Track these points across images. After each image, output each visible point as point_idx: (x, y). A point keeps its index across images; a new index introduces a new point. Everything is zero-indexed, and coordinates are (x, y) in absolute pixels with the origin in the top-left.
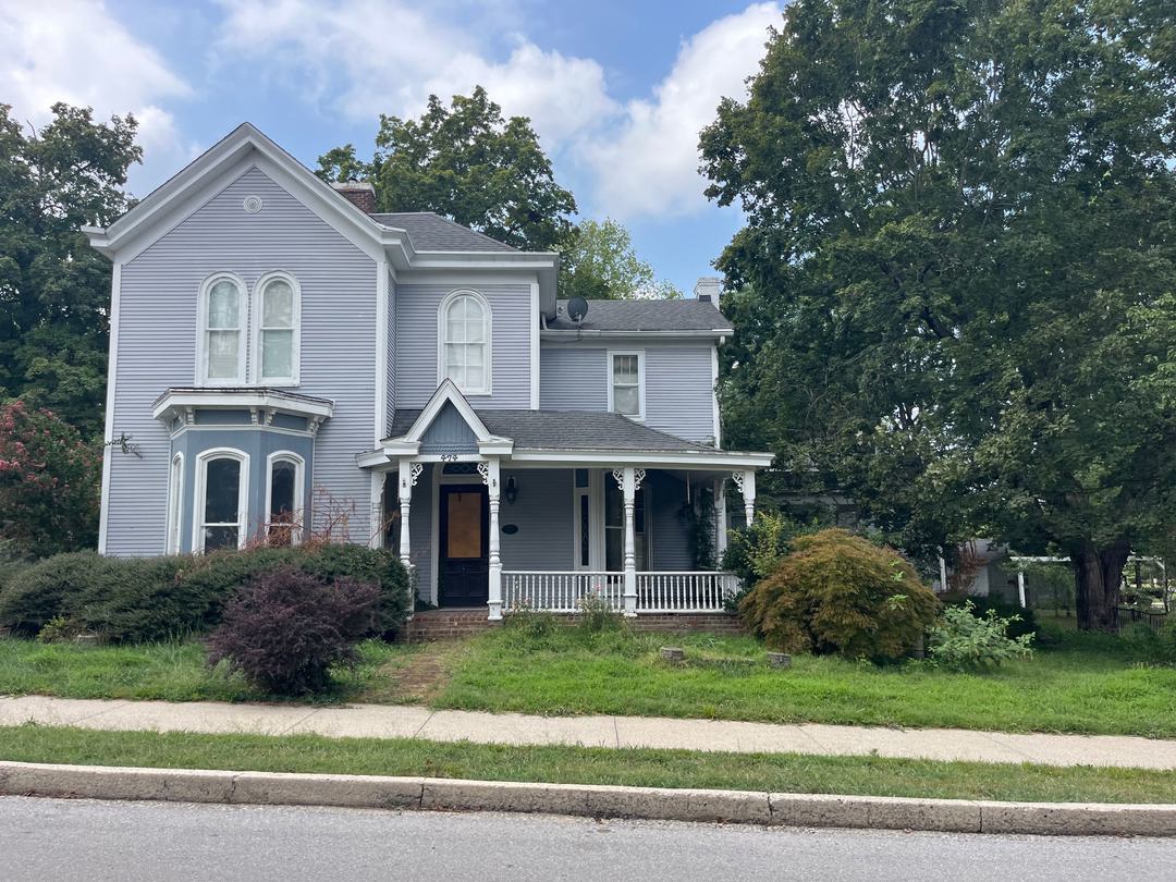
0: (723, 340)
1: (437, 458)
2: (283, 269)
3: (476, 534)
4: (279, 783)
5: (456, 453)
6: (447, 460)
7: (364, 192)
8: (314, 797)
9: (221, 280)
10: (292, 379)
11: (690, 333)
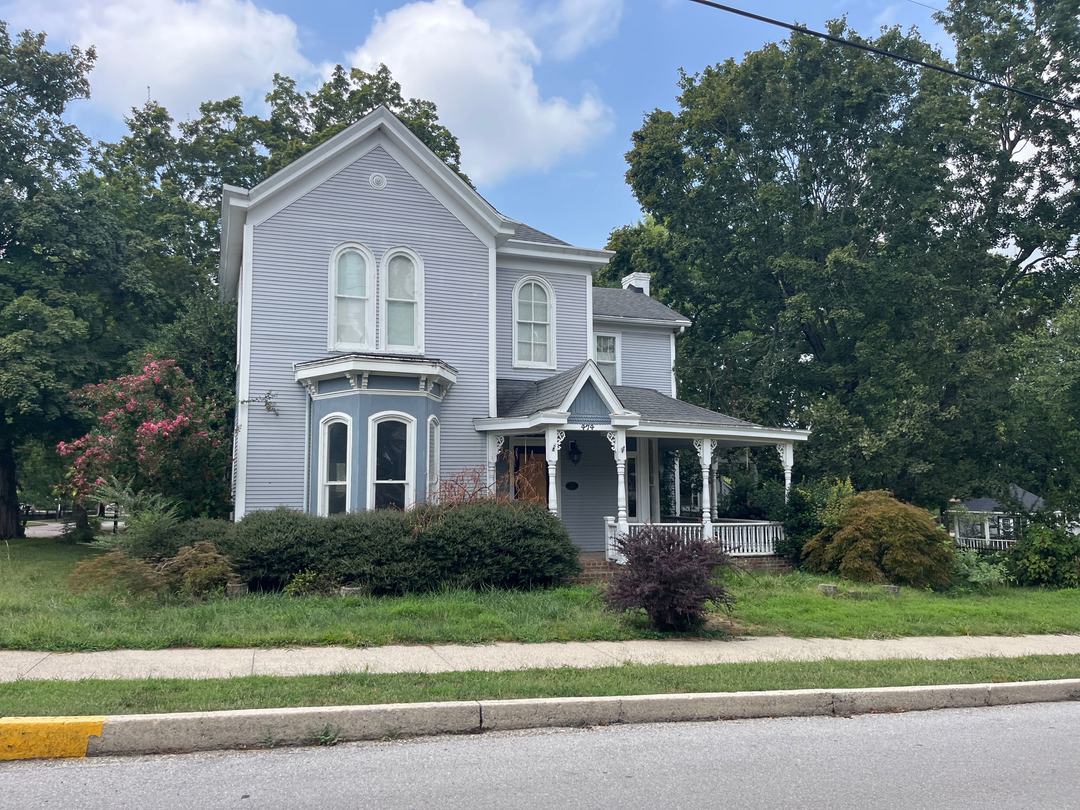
0: (683, 329)
1: (578, 427)
2: (409, 246)
4: (1013, 690)
5: (592, 424)
6: (586, 429)
8: (1033, 697)
9: (348, 250)
10: (418, 348)
11: (660, 322)
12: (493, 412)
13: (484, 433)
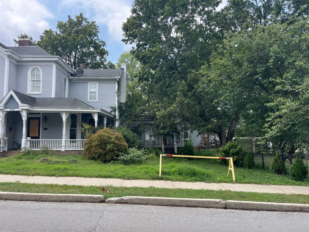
0: (118, 79)
1: (9, 110)
3: (37, 130)
5: (14, 108)
6: (12, 110)
7: (27, 41)
11: (109, 78)
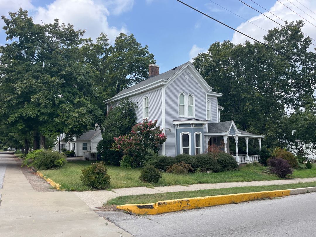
2: (192, 93)
10: (194, 116)
12: (207, 132)
13: (206, 136)
